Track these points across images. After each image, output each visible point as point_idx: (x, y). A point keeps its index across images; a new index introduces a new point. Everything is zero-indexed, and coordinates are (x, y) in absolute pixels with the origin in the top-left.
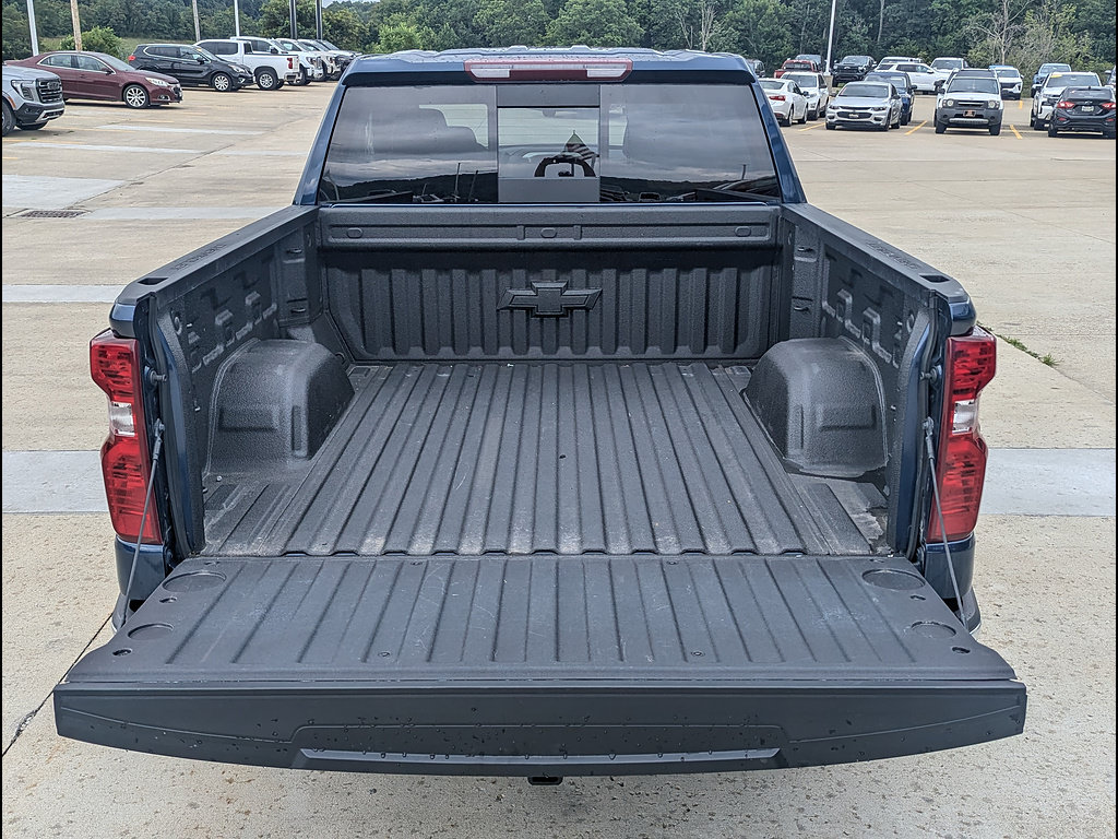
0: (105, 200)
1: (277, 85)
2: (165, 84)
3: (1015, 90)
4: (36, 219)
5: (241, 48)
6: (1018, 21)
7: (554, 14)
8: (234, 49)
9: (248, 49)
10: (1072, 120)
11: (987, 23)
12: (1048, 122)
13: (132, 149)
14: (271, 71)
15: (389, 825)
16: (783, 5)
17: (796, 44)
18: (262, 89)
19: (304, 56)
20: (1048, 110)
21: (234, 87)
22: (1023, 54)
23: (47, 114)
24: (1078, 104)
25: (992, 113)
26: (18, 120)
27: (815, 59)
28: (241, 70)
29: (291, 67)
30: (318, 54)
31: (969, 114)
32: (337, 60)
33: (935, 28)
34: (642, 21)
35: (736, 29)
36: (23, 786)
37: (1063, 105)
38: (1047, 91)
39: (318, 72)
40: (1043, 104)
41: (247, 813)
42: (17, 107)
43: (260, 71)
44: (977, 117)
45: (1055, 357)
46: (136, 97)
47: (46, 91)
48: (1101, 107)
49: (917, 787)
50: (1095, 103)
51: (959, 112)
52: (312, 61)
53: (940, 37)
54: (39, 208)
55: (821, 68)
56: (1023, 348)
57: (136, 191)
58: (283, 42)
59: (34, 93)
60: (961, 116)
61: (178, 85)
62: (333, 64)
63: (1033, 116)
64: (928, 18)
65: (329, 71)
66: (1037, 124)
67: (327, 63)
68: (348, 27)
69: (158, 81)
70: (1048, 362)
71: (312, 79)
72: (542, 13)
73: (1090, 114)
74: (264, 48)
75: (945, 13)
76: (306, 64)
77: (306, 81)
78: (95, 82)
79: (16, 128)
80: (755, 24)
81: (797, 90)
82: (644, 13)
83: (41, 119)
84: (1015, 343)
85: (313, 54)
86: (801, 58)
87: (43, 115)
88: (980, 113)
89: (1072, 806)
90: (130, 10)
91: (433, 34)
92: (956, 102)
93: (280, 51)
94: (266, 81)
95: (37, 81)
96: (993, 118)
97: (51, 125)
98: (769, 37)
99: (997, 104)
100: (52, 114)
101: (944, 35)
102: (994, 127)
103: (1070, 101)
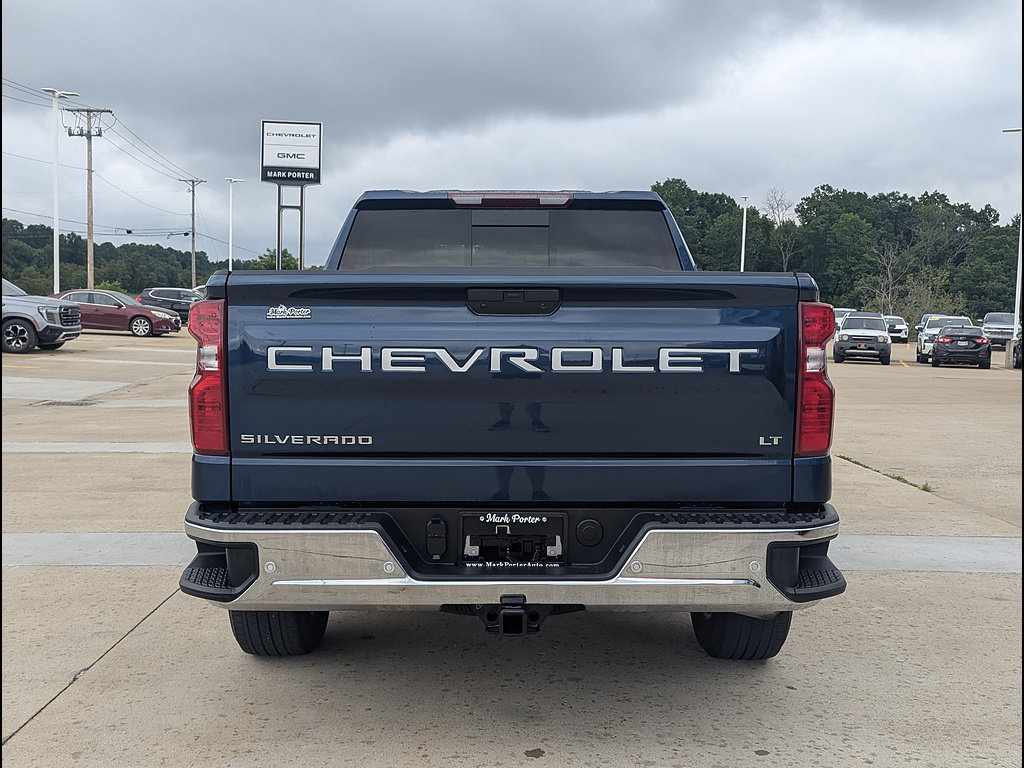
0: (115, 395)
2: (167, 317)
3: (903, 335)
4: (55, 407)
6: (901, 283)
10: (950, 353)
11: (875, 284)
12: (930, 357)
13: (137, 363)
15: (382, 726)
20: (929, 347)
22: (908, 309)
23: (66, 335)
24: (954, 339)
25: (881, 346)
26: (40, 340)
31: (863, 346)
33: (831, 290)
36: (81, 706)
37: (941, 340)
38: (927, 331)
40: (925, 341)
41: (267, 719)
42: (40, 329)
44: (869, 349)
45: (932, 486)
46: (141, 327)
47: (68, 316)
48: (974, 342)
49: (809, 710)
50: (968, 338)
51: (854, 345)
53: (835, 297)
54: (57, 400)
56: (905, 482)
57: (141, 389)
59: (57, 318)
60: (855, 348)
61: (179, 318)
63: (918, 352)
64: (825, 281)
66: (922, 359)
69: (161, 314)
70: (926, 489)
73: (965, 347)
75: (839, 278)
78: (106, 315)
79: (36, 348)
83: (60, 339)
84: (899, 479)
87: (61, 336)
88: (872, 346)
89: (934, 719)
90: (135, 272)
92: (850, 337)
95: (61, 307)
96: (882, 350)
97: (67, 345)
99: (886, 340)
100: (70, 335)
101: (840, 295)
102: (884, 358)
103: (947, 336)
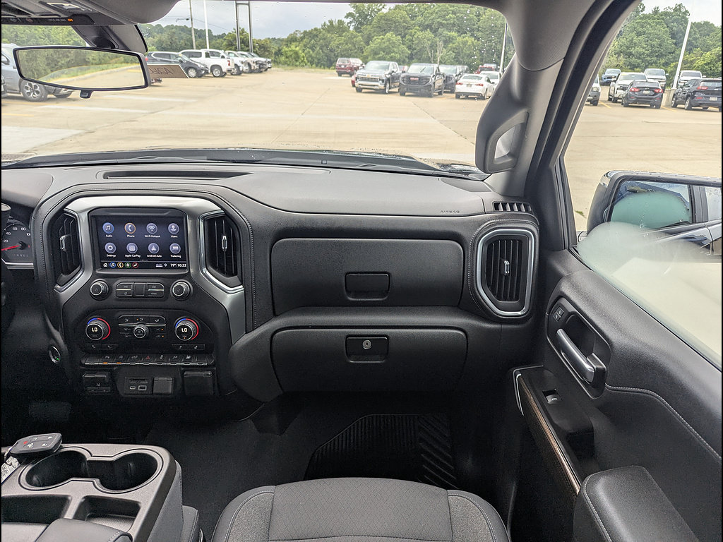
1: (223, 75)
5: (204, 55)
7: (367, 43)
8: (199, 55)
9: (207, 55)
10: (638, 98)
14: (219, 67)
16: (476, 41)
17: (482, 60)
18: (214, 76)
19: (238, 60)
20: (621, 92)
21: (199, 76)
24: (641, 89)
25: (595, 94)
27: (493, 66)
28: (202, 66)
29: (229, 65)
30: (246, 59)
32: (257, 63)
34: (409, 47)
35: (453, 52)
37: (633, 90)
38: (619, 82)
39: (246, 68)
40: (617, 89)
43: (213, 67)
48: (654, 91)
50: (650, 89)
52: (242, 63)
55: (497, 70)
58: (229, 53)
62: (255, 65)
63: (610, 95)
65: (253, 68)
66: (614, 100)
67: (252, 64)
68: (268, 47)
71: (243, 72)
72: (362, 43)
73: (647, 94)
74: (218, 55)
76: (239, 64)
77: (240, 73)
80: (462, 50)
81: (488, 81)
82: (410, 43)
85: (244, 59)
86: (485, 65)
91: (311, 52)
93: (226, 57)
94: (217, 73)
96: (596, 96)
98: (470, 56)
99: (598, 89)
102: (595, 102)
103: (638, 88)
